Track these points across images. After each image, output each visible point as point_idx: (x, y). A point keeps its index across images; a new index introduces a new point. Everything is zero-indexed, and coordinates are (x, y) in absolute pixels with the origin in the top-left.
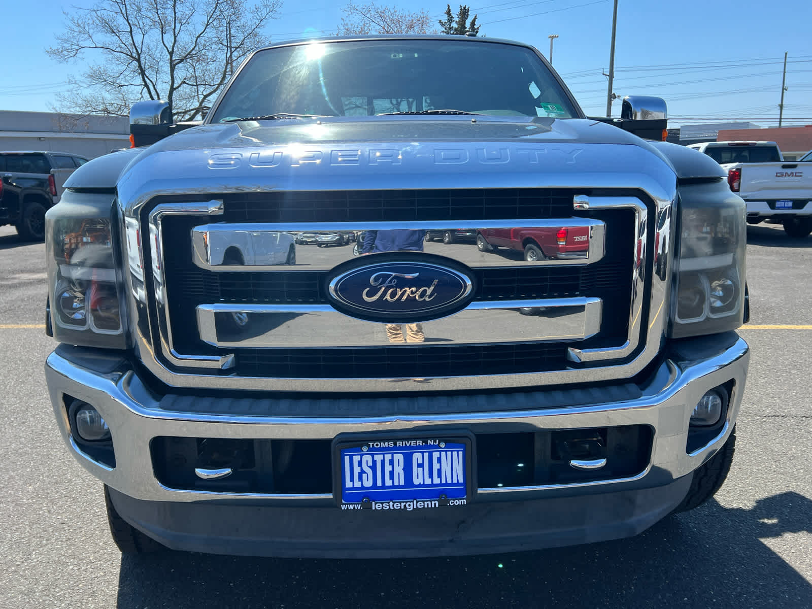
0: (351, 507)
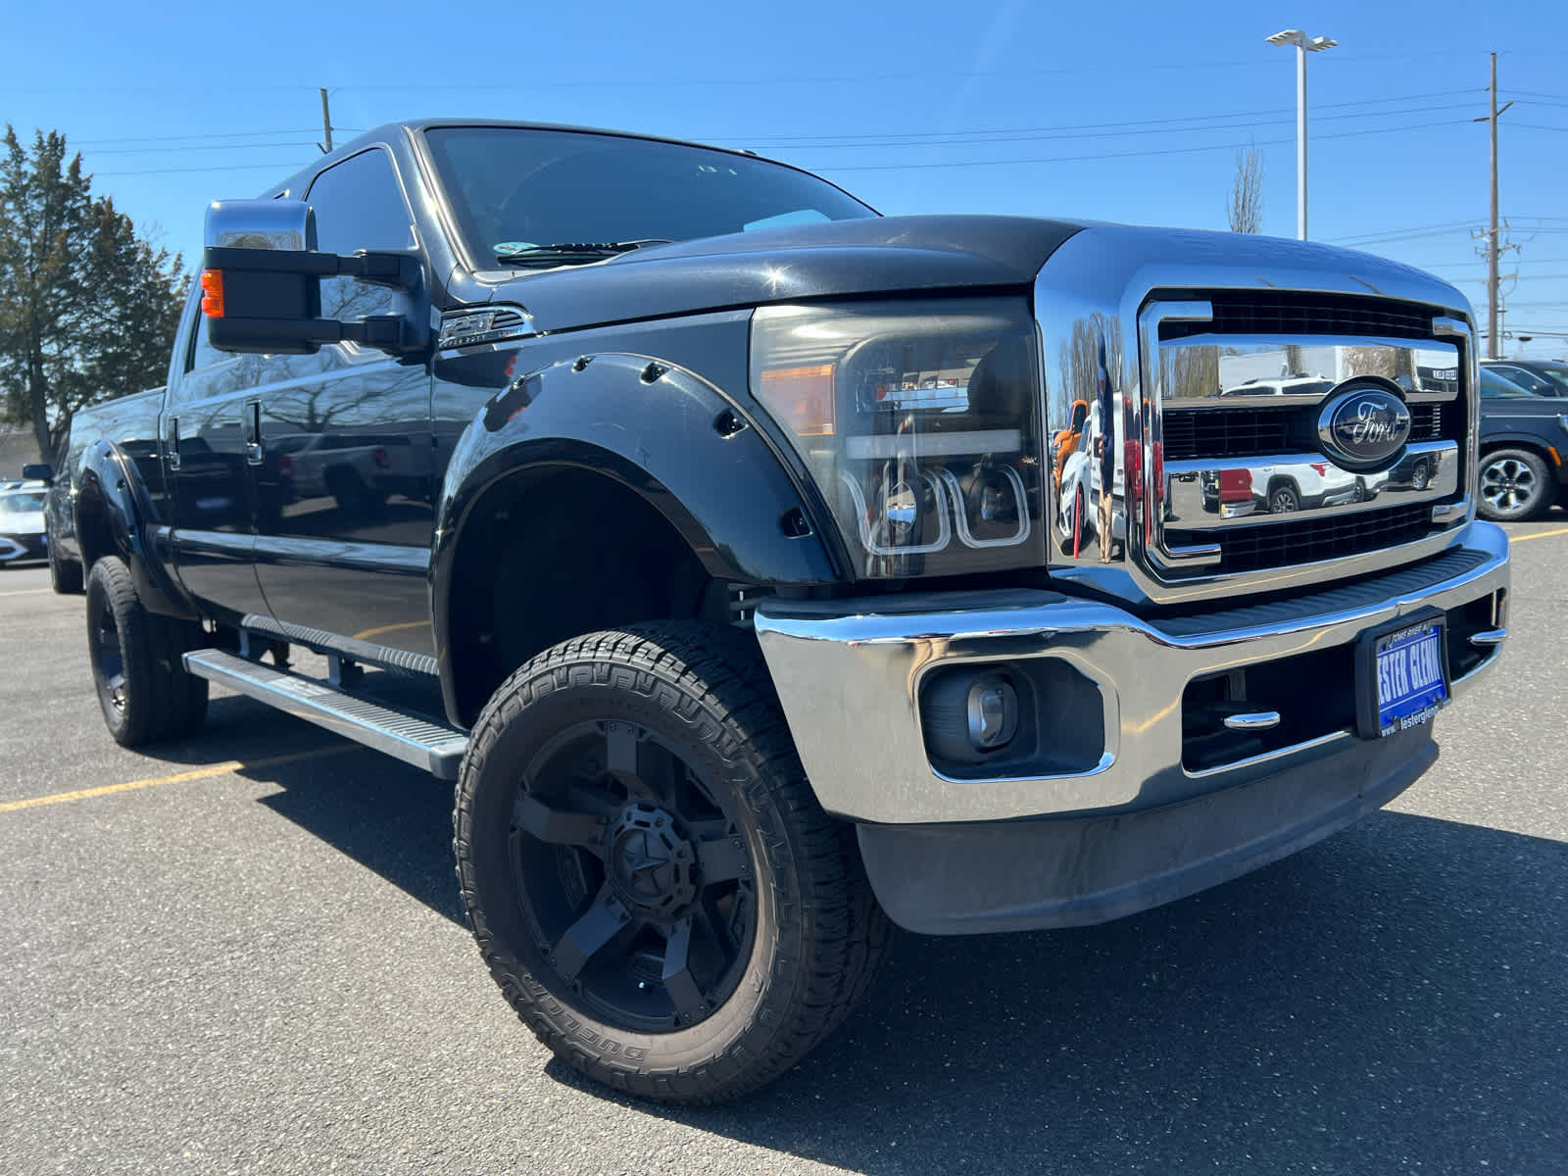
0: (1388, 732)
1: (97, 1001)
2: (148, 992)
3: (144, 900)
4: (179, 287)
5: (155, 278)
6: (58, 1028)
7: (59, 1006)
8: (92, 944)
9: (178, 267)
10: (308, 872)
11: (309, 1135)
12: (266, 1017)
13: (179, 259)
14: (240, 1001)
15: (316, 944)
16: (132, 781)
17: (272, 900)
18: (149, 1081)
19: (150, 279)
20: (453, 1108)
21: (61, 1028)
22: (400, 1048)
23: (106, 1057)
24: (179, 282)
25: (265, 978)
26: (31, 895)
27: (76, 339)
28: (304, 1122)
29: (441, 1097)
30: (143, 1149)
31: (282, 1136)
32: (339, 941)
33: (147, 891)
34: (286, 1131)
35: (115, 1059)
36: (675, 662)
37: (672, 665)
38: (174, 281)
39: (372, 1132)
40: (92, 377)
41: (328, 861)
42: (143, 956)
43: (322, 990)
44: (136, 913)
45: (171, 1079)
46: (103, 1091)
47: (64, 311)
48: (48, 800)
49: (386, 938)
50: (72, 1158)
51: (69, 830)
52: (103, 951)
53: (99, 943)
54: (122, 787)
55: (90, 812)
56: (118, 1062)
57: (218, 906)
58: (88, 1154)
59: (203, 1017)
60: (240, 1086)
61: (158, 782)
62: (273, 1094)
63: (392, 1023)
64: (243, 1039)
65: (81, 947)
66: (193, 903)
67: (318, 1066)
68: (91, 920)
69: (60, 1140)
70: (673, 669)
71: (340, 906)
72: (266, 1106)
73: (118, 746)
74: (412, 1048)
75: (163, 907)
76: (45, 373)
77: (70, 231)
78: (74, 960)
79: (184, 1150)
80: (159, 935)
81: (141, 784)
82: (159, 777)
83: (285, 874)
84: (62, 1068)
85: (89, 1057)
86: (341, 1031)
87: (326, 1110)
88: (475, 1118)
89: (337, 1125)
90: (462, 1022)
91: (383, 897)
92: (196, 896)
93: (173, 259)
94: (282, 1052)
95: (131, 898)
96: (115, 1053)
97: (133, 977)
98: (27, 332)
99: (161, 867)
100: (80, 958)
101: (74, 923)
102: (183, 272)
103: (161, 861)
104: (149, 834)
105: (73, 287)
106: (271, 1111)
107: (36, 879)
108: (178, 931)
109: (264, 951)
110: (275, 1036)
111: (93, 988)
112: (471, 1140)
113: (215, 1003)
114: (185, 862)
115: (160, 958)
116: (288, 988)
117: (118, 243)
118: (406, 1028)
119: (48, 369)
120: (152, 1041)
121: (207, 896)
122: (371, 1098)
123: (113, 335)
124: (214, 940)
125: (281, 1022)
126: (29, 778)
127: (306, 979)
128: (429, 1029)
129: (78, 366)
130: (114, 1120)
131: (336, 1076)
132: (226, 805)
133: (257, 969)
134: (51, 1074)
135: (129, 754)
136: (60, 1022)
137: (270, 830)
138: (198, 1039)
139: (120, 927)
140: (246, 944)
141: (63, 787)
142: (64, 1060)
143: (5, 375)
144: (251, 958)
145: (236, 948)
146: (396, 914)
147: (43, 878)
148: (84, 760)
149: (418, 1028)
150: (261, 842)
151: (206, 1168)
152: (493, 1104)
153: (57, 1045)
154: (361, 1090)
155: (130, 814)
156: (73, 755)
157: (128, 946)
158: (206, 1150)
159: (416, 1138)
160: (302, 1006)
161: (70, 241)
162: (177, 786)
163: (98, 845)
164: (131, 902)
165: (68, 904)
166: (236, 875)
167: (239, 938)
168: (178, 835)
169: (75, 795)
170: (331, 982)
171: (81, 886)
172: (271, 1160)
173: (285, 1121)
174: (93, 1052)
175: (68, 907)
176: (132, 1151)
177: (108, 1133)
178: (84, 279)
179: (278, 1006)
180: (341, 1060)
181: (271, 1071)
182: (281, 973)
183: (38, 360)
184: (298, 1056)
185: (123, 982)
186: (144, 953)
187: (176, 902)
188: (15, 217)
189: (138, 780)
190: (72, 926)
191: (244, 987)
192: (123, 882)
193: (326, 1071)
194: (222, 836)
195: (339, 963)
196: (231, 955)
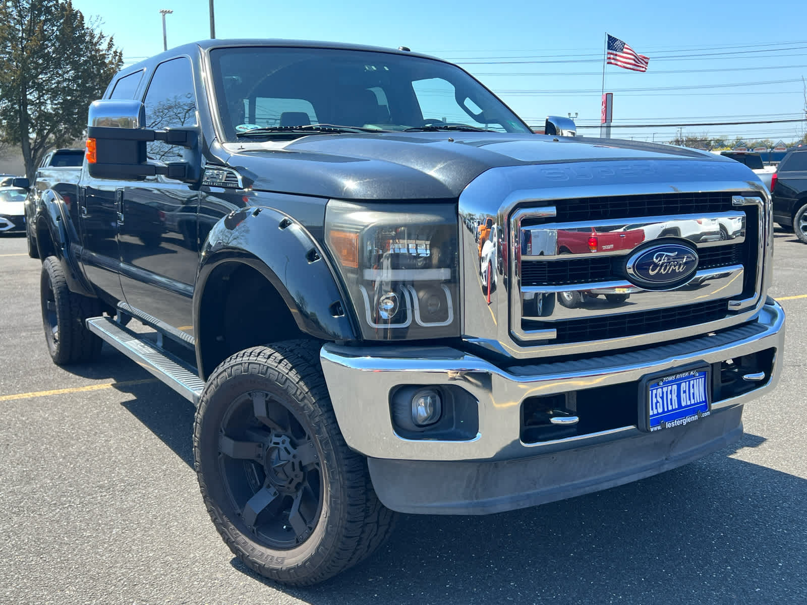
0: (655, 429)
1: (33, 512)
2: (58, 510)
3: (61, 460)
4: (110, 59)
5: (96, 53)
6: (13, 524)
7: (14, 513)
8: (33, 481)
9: (110, 45)
10: (147, 451)
11: (125, 588)
12: (114, 528)
13: (111, 41)
14: (102, 519)
15: (144, 492)
16: (61, 389)
17: (125, 466)
18: (53, 555)
19: (93, 53)
20: (196, 583)
21: (14, 525)
22: (176, 550)
23: (35, 541)
24: (110, 56)
25: (116, 508)
26: (4, 452)
27: (48, 91)
28: (124, 582)
29: (191, 577)
30: (48, 588)
31: (113, 587)
32: (156, 491)
33: (63, 454)
34: (115, 585)
35: (39, 543)
36: (287, 364)
37: (286, 365)
38: (108, 55)
39: (155, 590)
40: (57, 114)
41: (158, 446)
42: (57, 490)
43: (143, 517)
44: (56, 467)
45: (64, 555)
46: (31, 558)
47: (41, 73)
48: (16, 397)
49: (180, 492)
50: (14, 589)
51: (27, 415)
52: (38, 486)
53: (37, 481)
54: (56, 392)
55: (38, 406)
56: (40, 544)
57: (98, 466)
58: (21, 588)
59: (83, 525)
60: (97, 561)
61: (75, 390)
62: (111, 567)
63: (175, 538)
64: (101, 538)
65: (28, 483)
66: (86, 464)
67: (135, 555)
68: (33, 468)
69: (9, 580)
70: (286, 368)
71: (160, 472)
72: (107, 572)
73: (56, 366)
74: (182, 551)
75: (70, 465)
76: (29, 112)
77: (46, 21)
78: (23, 489)
79: (66, 590)
80: (67, 480)
81: (66, 391)
82: (76, 387)
83: (134, 451)
84: (13, 545)
85: (26, 541)
86: (149, 539)
87: (136, 577)
88: (205, 589)
89: (139, 585)
90: (209, 540)
91: (184, 469)
92: (88, 460)
93: (108, 40)
94: (119, 547)
95: (55, 458)
96: (39, 539)
97: (52, 501)
98: (19, 85)
99: (71, 441)
100: (26, 489)
101: (25, 469)
102: (113, 49)
103: (72, 438)
104: (67, 422)
105: (47, 57)
106: (109, 575)
107: (8, 443)
108: (76, 479)
109: (117, 493)
110: (117, 538)
111: (31, 506)
112: (201, 599)
113: (90, 519)
114: (84, 440)
115: (66, 492)
116: (127, 514)
117: (74, 30)
118: (182, 540)
119: (31, 109)
120: (57, 535)
121: (93, 460)
122: (157, 574)
123: (70, 89)
124: (94, 485)
125: (120, 532)
126: (7, 382)
127: (136, 511)
128: (192, 543)
129: (49, 108)
130: (35, 573)
131: (142, 561)
132: (109, 408)
133: (113, 503)
134: (7, 548)
135: (61, 371)
136: (14, 522)
137: (130, 424)
138: (79, 536)
139: (48, 474)
140: (109, 489)
141: (26, 389)
142: (14, 541)
143: (5, 113)
144: (111, 496)
145: (103, 491)
146: (188, 479)
147: (11, 443)
148: (38, 373)
149: (187, 541)
150: (125, 431)
151: (75, 599)
152: (215, 583)
153: (11, 534)
154: (154, 569)
155: (58, 409)
156: (31, 370)
157: (51, 484)
158: (76, 591)
159: (175, 595)
160: (132, 525)
161: (45, 27)
162: (85, 394)
163: (41, 426)
164: (55, 460)
165: (22, 458)
166: (109, 449)
167: (106, 485)
168: (82, 424)
169: (30, 395)
170: (148, 513)
171: (30, 448)
172: (106, 598)
173: (115, 581)
174: (29, 538)
175: (22, 460)
176: (42, 588)
177: (32, 578)
178: (54, 52)
179: (120, 523)
180: (147, 554)
181: (112, 556)
182: (125, 506)
183: (25, 103)
184: (127, 549)
185: (47, 504)
186: (58, 489)
187: (77, 462)
188: (13, 11)
189: (65, 388)
190: (24, 471)
191: (105, 512)
192: (52, 449)
193: (138, 558)
194: (105, 426)
195: (154, 504)
196: (101, 494)
